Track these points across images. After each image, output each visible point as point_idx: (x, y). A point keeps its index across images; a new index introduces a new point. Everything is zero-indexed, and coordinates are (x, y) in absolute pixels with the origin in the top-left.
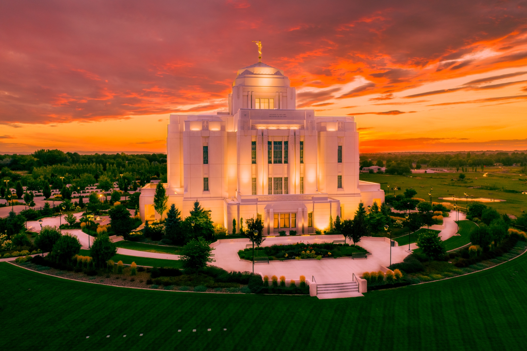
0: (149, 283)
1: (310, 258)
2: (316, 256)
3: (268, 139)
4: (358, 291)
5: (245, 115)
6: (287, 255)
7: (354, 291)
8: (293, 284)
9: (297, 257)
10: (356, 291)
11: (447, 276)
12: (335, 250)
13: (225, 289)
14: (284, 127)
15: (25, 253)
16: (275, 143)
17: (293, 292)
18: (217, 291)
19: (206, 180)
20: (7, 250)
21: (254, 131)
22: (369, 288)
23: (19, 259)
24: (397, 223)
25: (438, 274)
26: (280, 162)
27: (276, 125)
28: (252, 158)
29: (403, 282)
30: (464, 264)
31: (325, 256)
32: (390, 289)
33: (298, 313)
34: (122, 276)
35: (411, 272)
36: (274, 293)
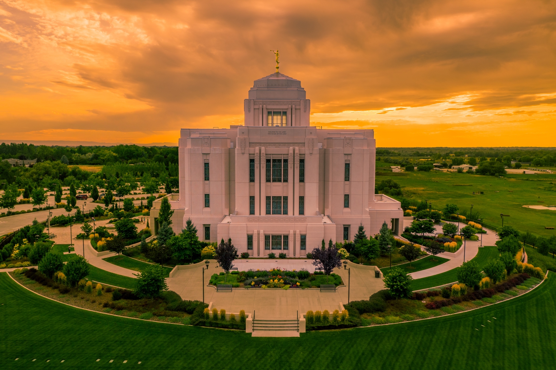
0: (106, 305)
1: (277, 287)
2: (284, 285)
3: (267, 157)
4: (298, 330)
5: (243, 133)
6: (253, 283)
7: (293, 330)
8: (233, 318)
9: (264, 286)
10: (296, 330)
11: (405, 319)
13: (169, 318)
15: (25, 264)
16: (274, 161)
17: (229, 327)
18: (160, 319)
19: (207, 197)
21: (252, 149)
23: (16, 270)
25: (396, 315)
26: (280, 181)
28: (250, 176)
29: (348, 324)
31: (294, 286)
32: (333, 330)
33: (218, 351)
34: (88, 296)
35: (368, 312)
36: (211, 326)
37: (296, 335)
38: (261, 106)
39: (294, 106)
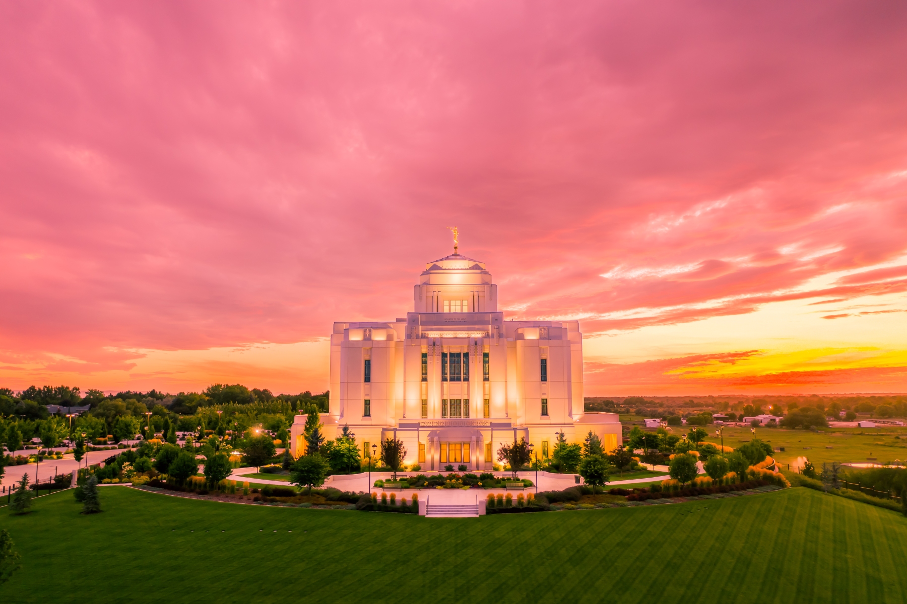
0: (256, 500)
1: (455, 488)
2: (463, 486)
3: (442, 350)
4: (477, 511)
5: (414, 320)
7: (472, 513)
8: (405, 502)
9: (438, 487)
10: (475, 513)
12: (489, 480)
13: (331, 506)
14: (462, 335)
16: (452, 355)
18: (322, 507)
19: (367, 403)
21: (424, 341)
22: (488, 511)
25: (591, 504)
26: (459, 380)
27: (452, 332)
28: (423, 374)
31: (474, 487)
32: (518, 514)
36: (379, 511)
37: (478, 516)
38: (435, 293)
39: (476, 293)
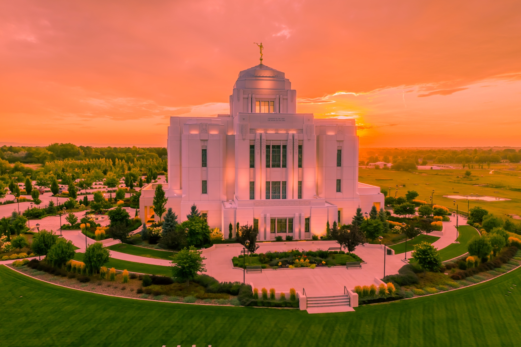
0: (140, 292)
1: (304, 267)
2: (310, 264)
3: (267, 143)
4: (350, 305)
5: (244, 119)
6: (280, 264)
7: (345, 305)
8: (283, 297)
9: (291, 266)
10: (347, 305)
11: (441, 289)
12: (330, 259)
13: (215, 300)
15: (23, 256)
16: (274, 147)
17: (283, 305)
18: (206, 302)
19: (204, 183)
20: (7, 252)
22: (361, 303)
24: (395, 229)
25: (432, 287)
26: (279, 166)
27: (275, 129)
28: (251, 162)
29: (395, 297)
30: (460, 277)
31: (319, 264)
32: (382, 303)
33: (285, 329)
34: (114, 284)
35: (405, 285)
36: (263, 306)
37: (351, 309)
38: (250, 96)
39: (281, 96)
